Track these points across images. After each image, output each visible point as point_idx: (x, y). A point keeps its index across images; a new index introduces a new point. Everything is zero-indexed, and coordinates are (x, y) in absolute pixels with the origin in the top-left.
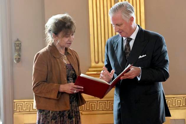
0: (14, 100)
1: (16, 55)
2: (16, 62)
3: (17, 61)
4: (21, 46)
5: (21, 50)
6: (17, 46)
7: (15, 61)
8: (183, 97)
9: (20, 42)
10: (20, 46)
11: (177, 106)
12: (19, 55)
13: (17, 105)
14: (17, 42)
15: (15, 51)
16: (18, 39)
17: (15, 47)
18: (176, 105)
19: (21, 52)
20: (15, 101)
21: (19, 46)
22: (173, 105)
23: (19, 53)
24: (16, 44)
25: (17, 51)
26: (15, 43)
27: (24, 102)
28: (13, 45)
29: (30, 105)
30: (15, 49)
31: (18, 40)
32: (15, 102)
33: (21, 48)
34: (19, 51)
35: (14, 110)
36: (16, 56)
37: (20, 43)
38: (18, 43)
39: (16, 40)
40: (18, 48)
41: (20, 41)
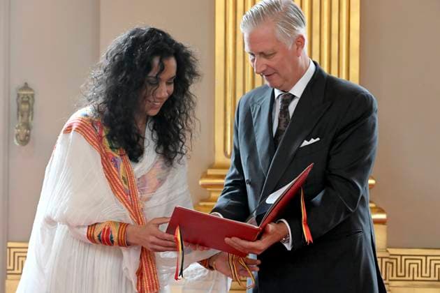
0: (8, 241)
1: (21, 124)
2: (18, 144)
3: (21, 141)
4: (33, 104)
5: (33, 113)
6: (24, 102)
7: (15, 141)
9: (31, 93)
10: (30, 101)
11: (432, 278)
12: (28, 126)
13: (17, 255)
14: (25, 92)
15: (18, 115)
16: (26, 84)
17: (18, 104)
18: (430, 277)
19: (32, 119)
20: (10, 244)
21: (27, 102)
22: (422, 276)
23: (28, 120)
24: (21, 96)
25: (22, 116)
26: (19, 95)
28: (14, 97)
30: (18, 110)
31: (26, 87)
32: (10, 248)
33: (32, 109)
34: (28, 116)
35: (8, 268)
36: (19, 128)
37: (33, 96)
38: (27, 94)
39: (22, 85)
40: (27, 106)
41: (31, 90)
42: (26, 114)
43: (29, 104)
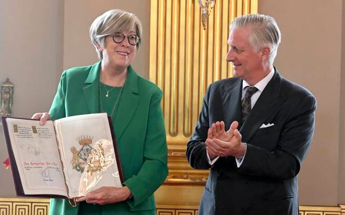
1: (3, 109)
4: (13, 93)
5: (12, 101)
6: (6, 93)
8: (321, 211)
9: (12, 86)
10: (11, 92)
12: (9, 110)
14: (7, 85)
15: (2, 102)
16: (8, 79)
17: (2, 94)
19: (12, 104)
21: (9, 92)
23: (9, 106)
24: (4, 88)
25: (4, 103)
26: (2, 87)
27: (13, 202)
29: (25, 209)
30: (2, 98)
31: (8, 81)
33: (12, 98)
34: (9, 103)
36: (2, 111)
37: (13, 88)
38: (8, 87)
39: (5, 81)
40: (8, 96)
41: (12, 84)
42: (7, 102)
43: (10, 94)
